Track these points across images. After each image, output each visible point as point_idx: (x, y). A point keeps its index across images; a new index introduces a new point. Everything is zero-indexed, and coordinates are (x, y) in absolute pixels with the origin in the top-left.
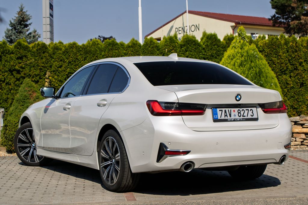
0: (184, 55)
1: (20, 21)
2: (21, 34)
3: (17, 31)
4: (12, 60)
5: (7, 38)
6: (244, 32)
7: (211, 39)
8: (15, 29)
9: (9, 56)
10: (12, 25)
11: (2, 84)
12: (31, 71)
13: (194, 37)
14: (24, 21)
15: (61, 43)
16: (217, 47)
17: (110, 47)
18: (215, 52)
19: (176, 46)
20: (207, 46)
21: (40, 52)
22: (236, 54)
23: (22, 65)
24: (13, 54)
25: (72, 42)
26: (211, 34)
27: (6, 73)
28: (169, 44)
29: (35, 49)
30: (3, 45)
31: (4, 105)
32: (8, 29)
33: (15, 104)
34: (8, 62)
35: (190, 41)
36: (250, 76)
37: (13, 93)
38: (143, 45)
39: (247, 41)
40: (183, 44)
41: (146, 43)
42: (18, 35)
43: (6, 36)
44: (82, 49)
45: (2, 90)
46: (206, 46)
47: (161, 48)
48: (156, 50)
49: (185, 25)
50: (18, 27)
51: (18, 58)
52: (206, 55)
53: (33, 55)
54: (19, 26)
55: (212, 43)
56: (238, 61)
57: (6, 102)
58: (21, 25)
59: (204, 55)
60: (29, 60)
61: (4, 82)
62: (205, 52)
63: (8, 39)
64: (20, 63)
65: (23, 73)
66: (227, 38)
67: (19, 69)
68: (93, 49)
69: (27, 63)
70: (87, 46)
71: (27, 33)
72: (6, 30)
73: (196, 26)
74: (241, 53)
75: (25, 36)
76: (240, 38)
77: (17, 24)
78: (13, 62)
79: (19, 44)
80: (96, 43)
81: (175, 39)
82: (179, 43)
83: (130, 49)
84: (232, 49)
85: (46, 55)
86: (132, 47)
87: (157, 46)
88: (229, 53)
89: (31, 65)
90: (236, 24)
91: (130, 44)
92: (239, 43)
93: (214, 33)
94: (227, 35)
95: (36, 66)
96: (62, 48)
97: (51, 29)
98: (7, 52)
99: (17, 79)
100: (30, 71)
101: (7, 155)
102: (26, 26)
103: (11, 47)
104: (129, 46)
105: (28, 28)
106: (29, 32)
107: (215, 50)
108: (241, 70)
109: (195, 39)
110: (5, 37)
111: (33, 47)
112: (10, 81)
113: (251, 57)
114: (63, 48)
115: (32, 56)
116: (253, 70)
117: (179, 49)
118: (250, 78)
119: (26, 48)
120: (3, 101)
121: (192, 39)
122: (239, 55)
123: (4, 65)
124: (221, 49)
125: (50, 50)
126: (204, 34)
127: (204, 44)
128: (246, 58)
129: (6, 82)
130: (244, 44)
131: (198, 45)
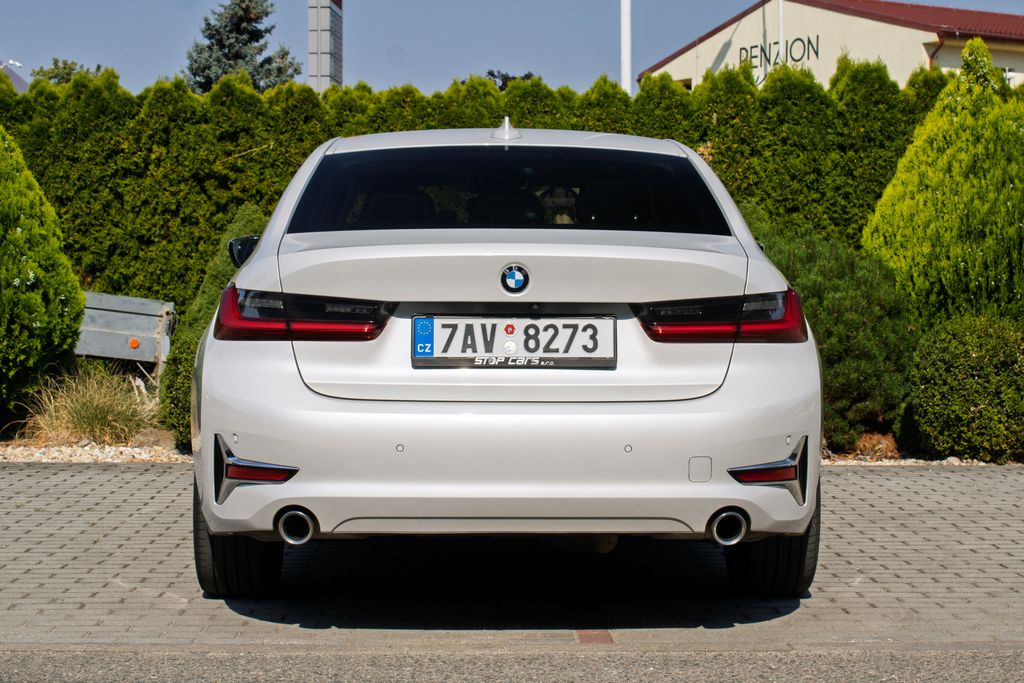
0: (775, 135)
1: (235, 20)
2: (240, 61)
3: (227, 51)
4: (204, 141)
5: (195, 75)
6: (985, 59)
7: (867, 81)
8: (222, 46)
9: (193, 129)
10: (211, 32)
11: (168, 220)
12: (264, 179)
13: (808, 75)
14: (250, 21)
15: (363, 88)
16: (887, 110)
17: (526, 106)
18: (877, 125)
19: (746, 102)
20: (852, 104)
21: (295, 119)
22: (957, 134)
23: (236, 159)
24: (206, 122)
25: (399, 85)
26: (868, 65)
27: (182, 186)
28: (724, 98)
29: (278, 108)
30: (176, 94)
31: (174, 289)
32: (197, 46)
33: (206, 290)
34: (189, 150)
35: (795, 86)
36: (1003, 209)
37: (205, 252)
38: (636, 101)
39: (993, 89)
40: (771, 96)
41: (648, 93)
42: (230, 66)
43: (191, 69)
44: (434, 109)
45: (170, 242)
46: (847, 105)
47: (695, 108)
48: (678, 117)
49: (770, 40)
50: (228, 38)
51: (221, 138)
52: (849, 135)
53: (271, 127)
54: (234, 35)
55: (871, 95)
56: (963, 156)
57: (183, 282)
58: (240, 32)
59: (842, 135)
60: (258, 144)
61: (175, 213)
62: (846, 125)
63: (198, 79)
64: (229, 154)
65: (238, 185)
66: (921, 78)
67: (225, 172)
68: (468, 111)
69: (252, 153)
70: (451, 101)
71: (260, 59)
72: (191, 49)
73: (809, 42)
74: (973, 129)
75: (251, 69)
76: (970, 76)
77: (227, 29)
78: (207, 149)
79: (228, 90)
80: (481, 89)
81: (744, 82)
82: (757, 94)
83: (592, 112)
84: (942, 116)
85: (313, 130)
86: (598, 104)
87: (681, 104)
88: (932, 130)
89: (265, 160)
90: (940, 36)
91: (594, 97)
92: (968, 96)
93: (879, 63)
94: (922, 70)
95: (282, 163)
96: (366, 107)
97: (335, 47)
98: (188, 116)
99: (217, 204)
100: (261, 181)
101: (177, 460)
102: (256, 35)
103: (201, 99)
104: (587, 104)
105: (262, 41)
106: (265, 54)
107: (879, 120)
108: (973, 186)
109: (812, 83)
110: (187, 72)
111: (271, 102)
112: (195, 211)
113: (1009, 142)
114: (372, 106)
115: (267, 130)
116: (1012, 188)
117: (757, 114)
118: (1003, 214)
119: (249, 104)
120: (172, 277)
121: (802, 82)
122: (965, 136)
123: (177, 157)
124: (900, 116)
125: (327, 113)
126: (844, 64)
127: (841, 99)
128: (991, 146)
129: (182, 216)
130: (984, 98)
131: (822, 103)
